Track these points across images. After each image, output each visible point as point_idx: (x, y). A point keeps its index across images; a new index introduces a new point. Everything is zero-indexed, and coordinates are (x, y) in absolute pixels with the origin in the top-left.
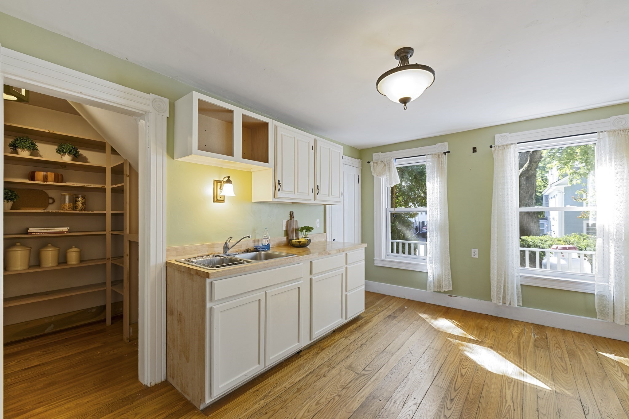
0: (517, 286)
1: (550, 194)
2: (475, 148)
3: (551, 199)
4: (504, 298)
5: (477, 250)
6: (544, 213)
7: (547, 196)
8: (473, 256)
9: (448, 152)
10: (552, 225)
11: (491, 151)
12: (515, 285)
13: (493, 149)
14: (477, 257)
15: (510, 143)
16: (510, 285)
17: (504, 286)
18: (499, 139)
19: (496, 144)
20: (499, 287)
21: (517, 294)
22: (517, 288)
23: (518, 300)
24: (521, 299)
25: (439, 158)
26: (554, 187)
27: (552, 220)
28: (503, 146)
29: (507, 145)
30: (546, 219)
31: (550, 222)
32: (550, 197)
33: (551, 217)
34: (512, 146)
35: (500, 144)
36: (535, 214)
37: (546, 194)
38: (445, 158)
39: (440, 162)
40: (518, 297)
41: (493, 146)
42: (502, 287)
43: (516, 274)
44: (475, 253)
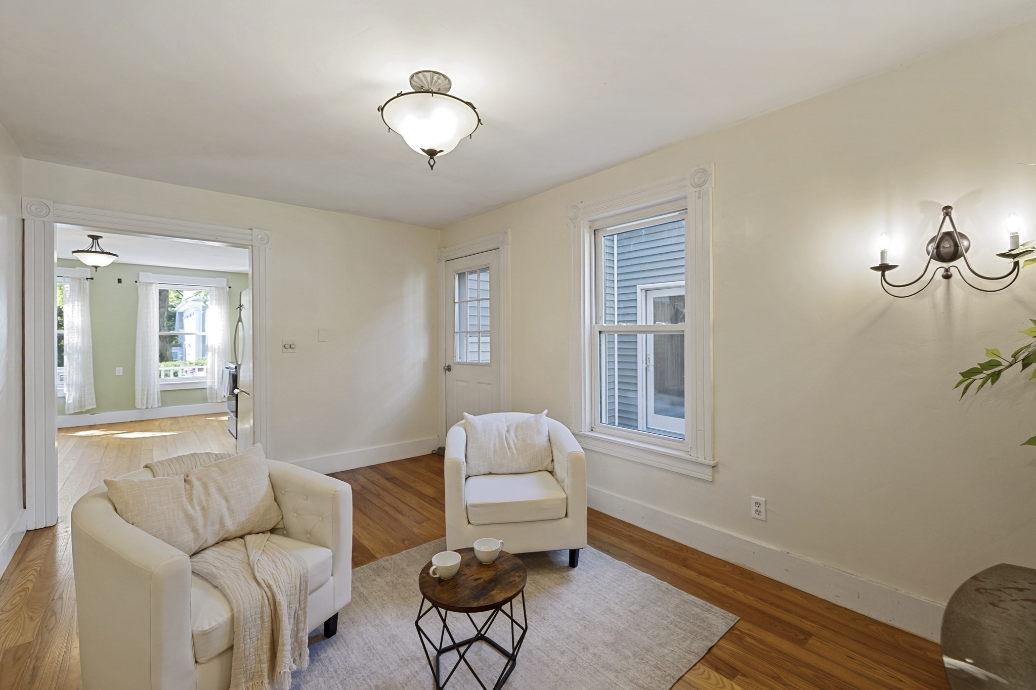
0: (157, 392)
1: (185, 311)
2: (121, 279)
3: (186, 319)
4: (147, 403)
5: (121, 368)
6: (176, 337)
7: (182, 314)
8: (117, 374)
9: (92, 279)
10: (187, 353)
11: (136, 285)
12: (156, 393)
13: (138, 284)
14: (121, 374)
15: (152, 282)
16: (152, 392)
17: (147, 394)
18: (143, 277)
19: (140, 280)
20: (143, 394)
21: (158, 397)
22: (158, 394)
23: (158, 403)
24: (160, 401)
25: (80, 282)
26: (190, 303)
27: (187, 347)
28: (147, 283)
29: (150, 283)
30: (180, 346)
31: (185, 349)
32: (185, 315)
33: (186, 343)
34: (154, 284)
35: (144, 281)
36: (166, 339)
37: (180, 310)
38: (87, 282)
39: (82, 287)
40: (158, 400)
41: (138, 281)
42: (146, 394)
43: (157, 383)
44: (119, 371)
